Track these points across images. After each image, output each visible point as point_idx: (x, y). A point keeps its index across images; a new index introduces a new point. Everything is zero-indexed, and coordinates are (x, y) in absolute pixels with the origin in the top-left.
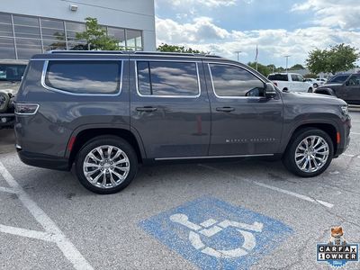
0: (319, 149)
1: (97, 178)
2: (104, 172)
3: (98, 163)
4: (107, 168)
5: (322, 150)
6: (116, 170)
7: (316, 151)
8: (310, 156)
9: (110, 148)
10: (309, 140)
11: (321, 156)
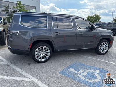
0: (106, 46)
1: (39, 57)
2: (41, 55)
3: (39, 52)
4: (42, 54)
5: (107, 46)
6: (45, 54)
7: (105, 47)
8: (103, 48)
9: (44, 47)
10: (103, 43)
11: (106, 48)
